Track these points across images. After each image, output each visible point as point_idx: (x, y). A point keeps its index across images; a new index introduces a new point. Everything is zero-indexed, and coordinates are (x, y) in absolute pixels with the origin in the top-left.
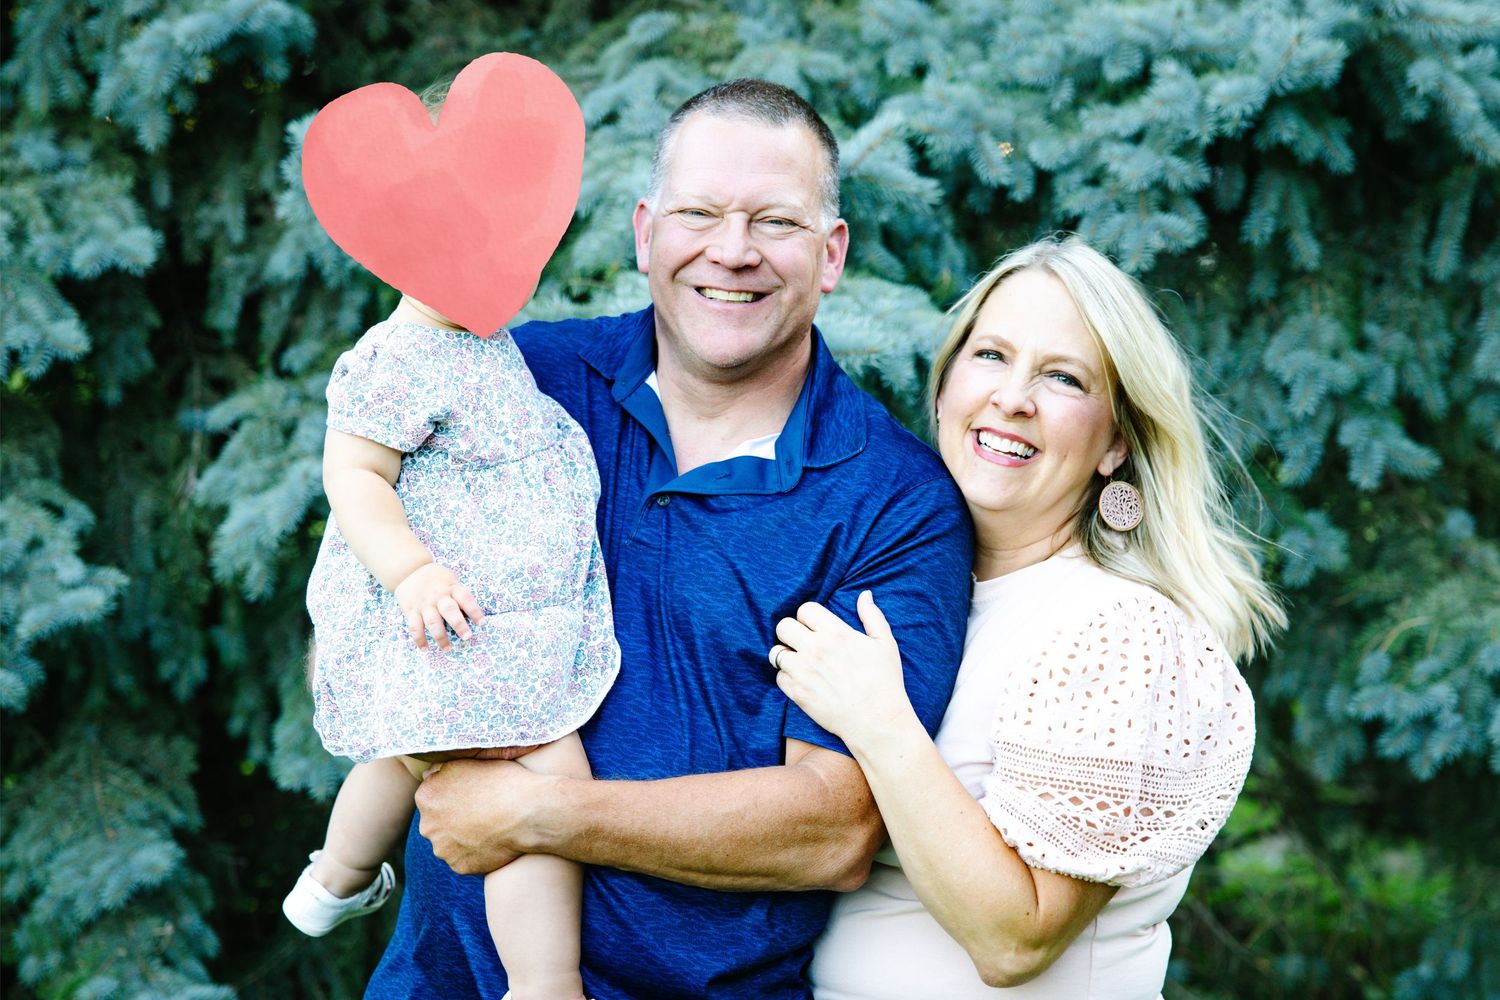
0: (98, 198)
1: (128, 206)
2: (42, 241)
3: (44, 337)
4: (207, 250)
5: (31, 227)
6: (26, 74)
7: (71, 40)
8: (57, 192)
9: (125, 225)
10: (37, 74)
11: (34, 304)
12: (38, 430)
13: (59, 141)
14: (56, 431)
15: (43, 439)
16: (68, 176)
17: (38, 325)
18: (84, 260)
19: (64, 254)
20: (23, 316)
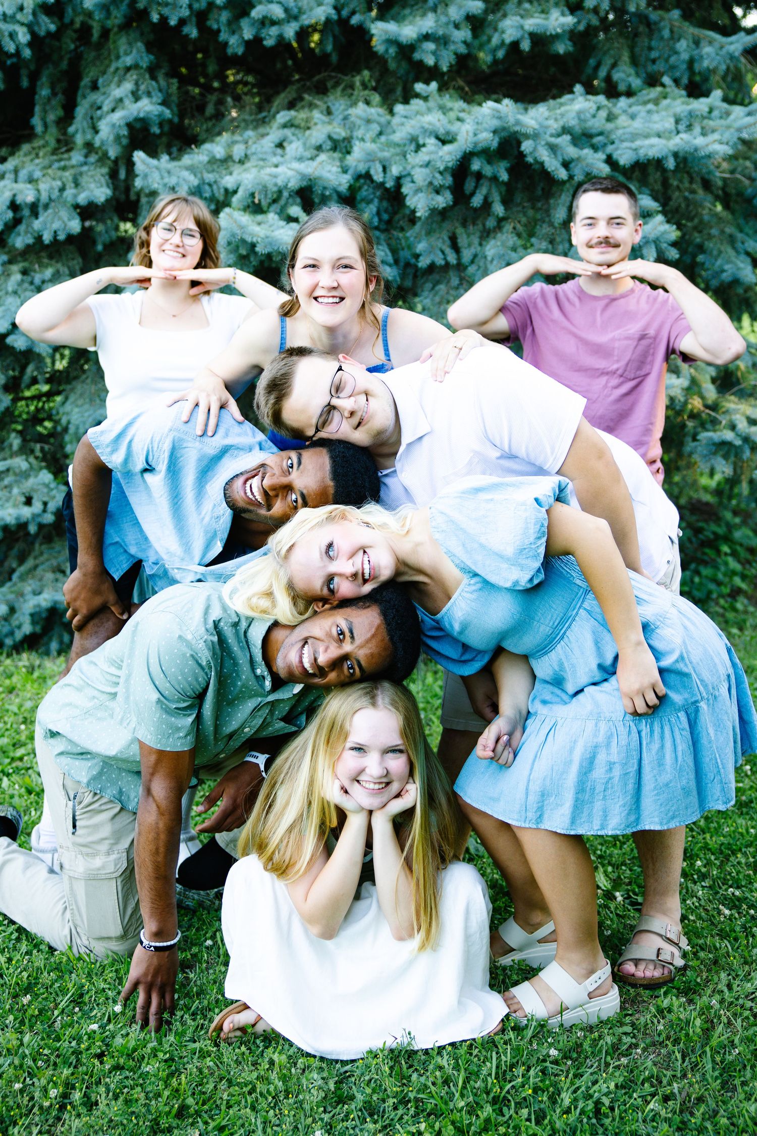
0: (92, 176)
1: (103, 180)
2: (70, 192)
3: (66, 225)
4: (138, 194)
5: (67, 187)
6: (77, 131)
7: (92, 118)
8: (81, 174)
9: (102, 186)
10: (80, 131)
11: (64, 214)
12: (73, 259)
13: (86, 156)
14: (80, 260)
15: (75, 262)
16: (85, 168)
17: (64, 222)
18: (82, 199)
19: (75, 196)
20: (60, 218)
